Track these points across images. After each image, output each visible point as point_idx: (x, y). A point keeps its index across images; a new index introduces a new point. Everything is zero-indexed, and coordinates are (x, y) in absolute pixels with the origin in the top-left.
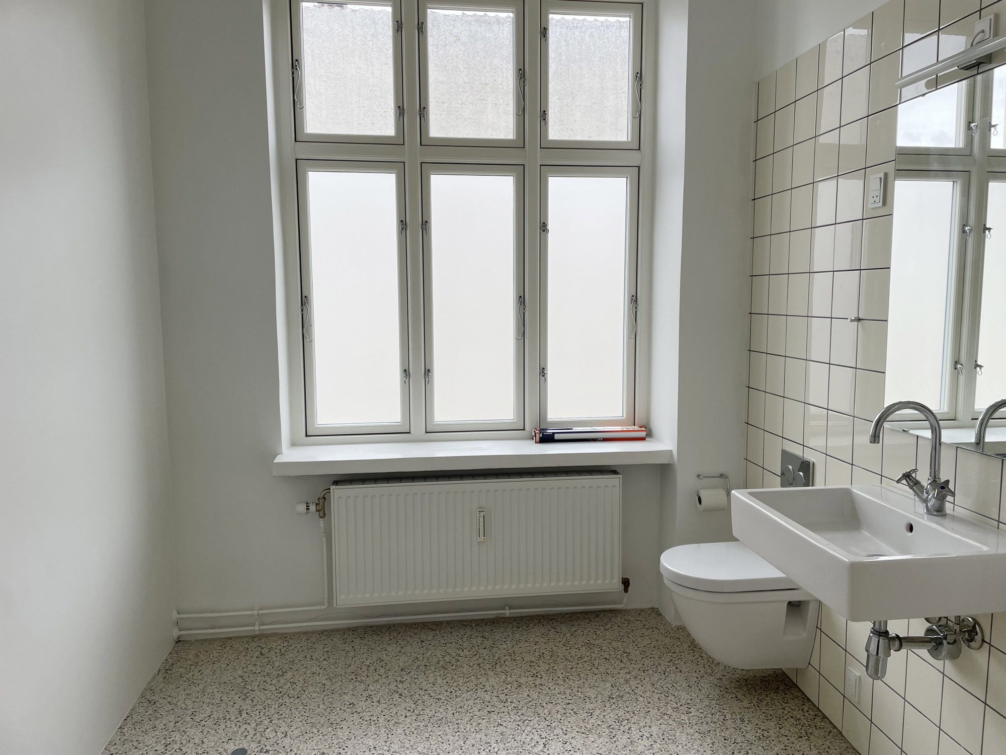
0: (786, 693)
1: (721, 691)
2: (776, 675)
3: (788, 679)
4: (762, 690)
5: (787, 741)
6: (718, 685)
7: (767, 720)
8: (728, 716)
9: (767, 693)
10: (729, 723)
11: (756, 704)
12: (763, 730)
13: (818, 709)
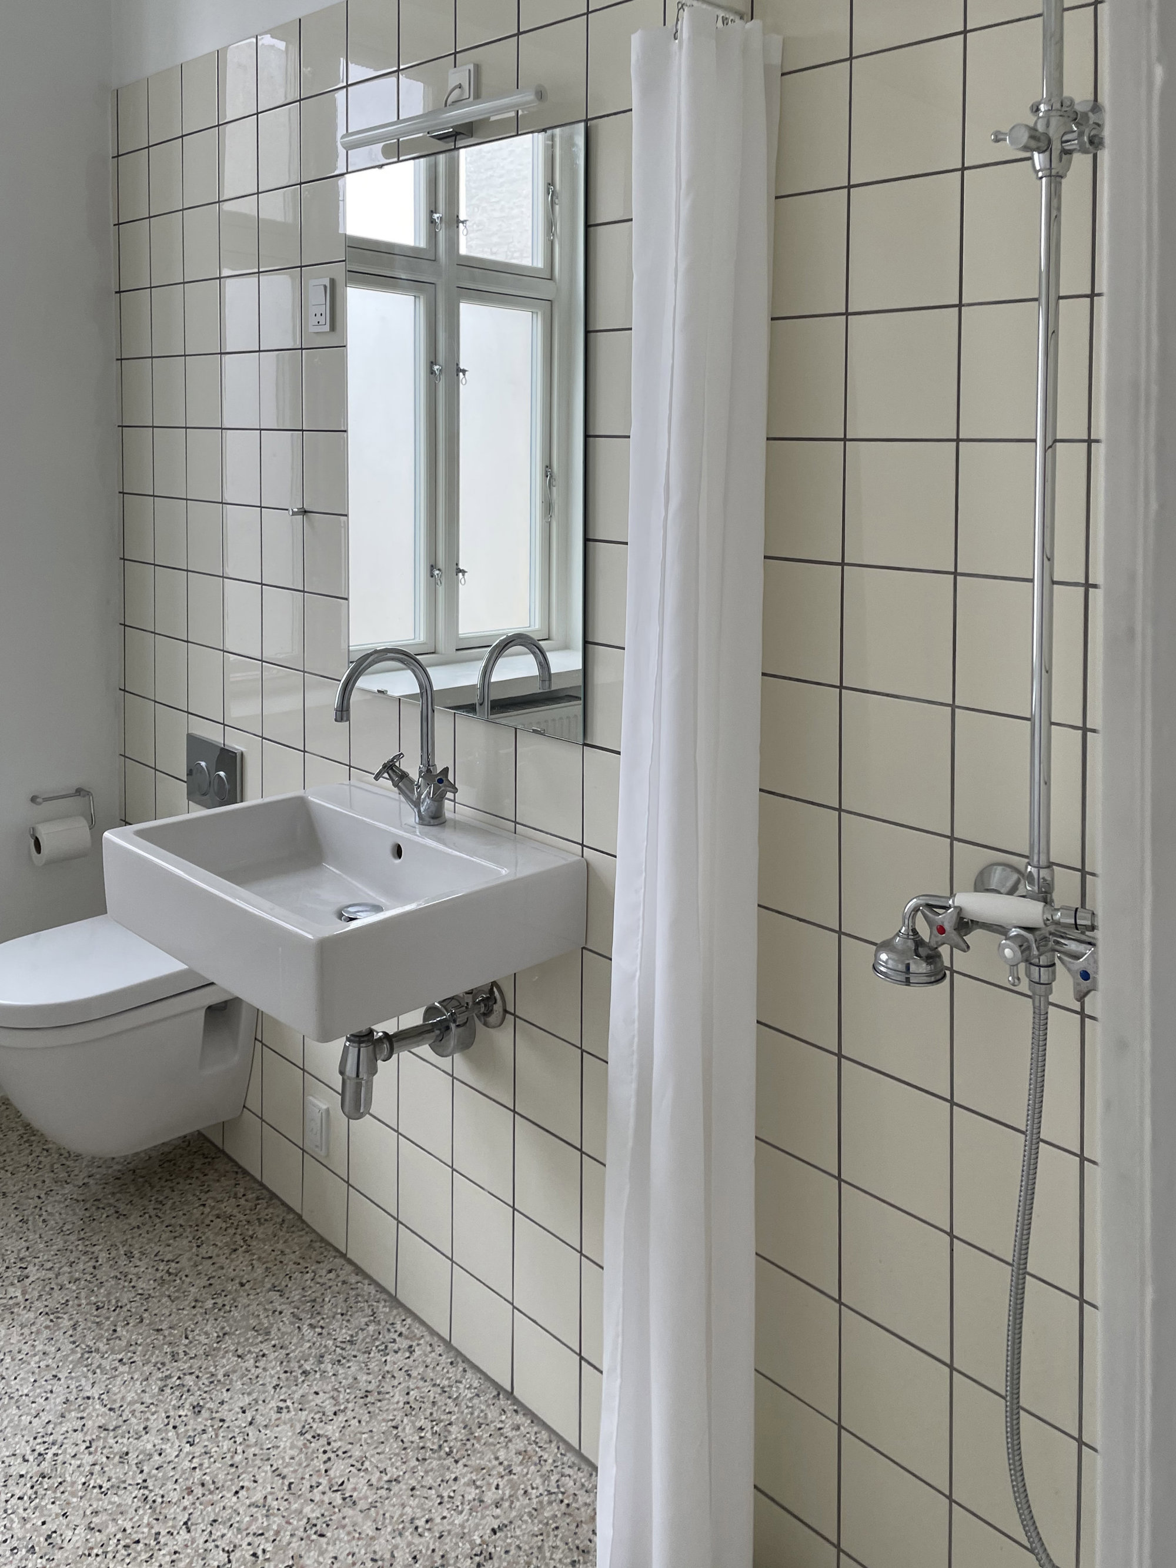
0: (206, 1172)
1: (86, 1209)
2: (187, 1143)
3: (209, 1144)
4: (163, 1183)
5: (212, 1268)
6: (81, 1198)
7: (175, 1237)
8: (103, 1256)
9: (171, 1185)
10: (105, 1272)
11: (153, 1213)
12: (168, 1261)
13: (261, 1184)
